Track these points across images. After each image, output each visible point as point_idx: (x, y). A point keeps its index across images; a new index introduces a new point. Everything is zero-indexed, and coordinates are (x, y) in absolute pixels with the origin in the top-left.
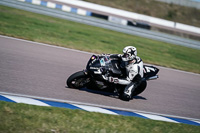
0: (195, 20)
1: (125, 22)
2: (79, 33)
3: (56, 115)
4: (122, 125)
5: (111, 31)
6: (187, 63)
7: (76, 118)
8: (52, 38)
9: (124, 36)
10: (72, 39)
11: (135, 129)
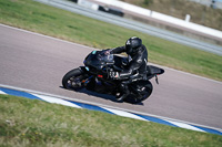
0: (173, 10)
1: (95, 7)
2: (44, 15)
3: (12, 104)
4: (85, 120)
5: (80, 15)
6: (161, 56)
7: (35, 109)
8: (13, 19)
9: (94, 22)
10: (35, 21)
11: (99, 125)
